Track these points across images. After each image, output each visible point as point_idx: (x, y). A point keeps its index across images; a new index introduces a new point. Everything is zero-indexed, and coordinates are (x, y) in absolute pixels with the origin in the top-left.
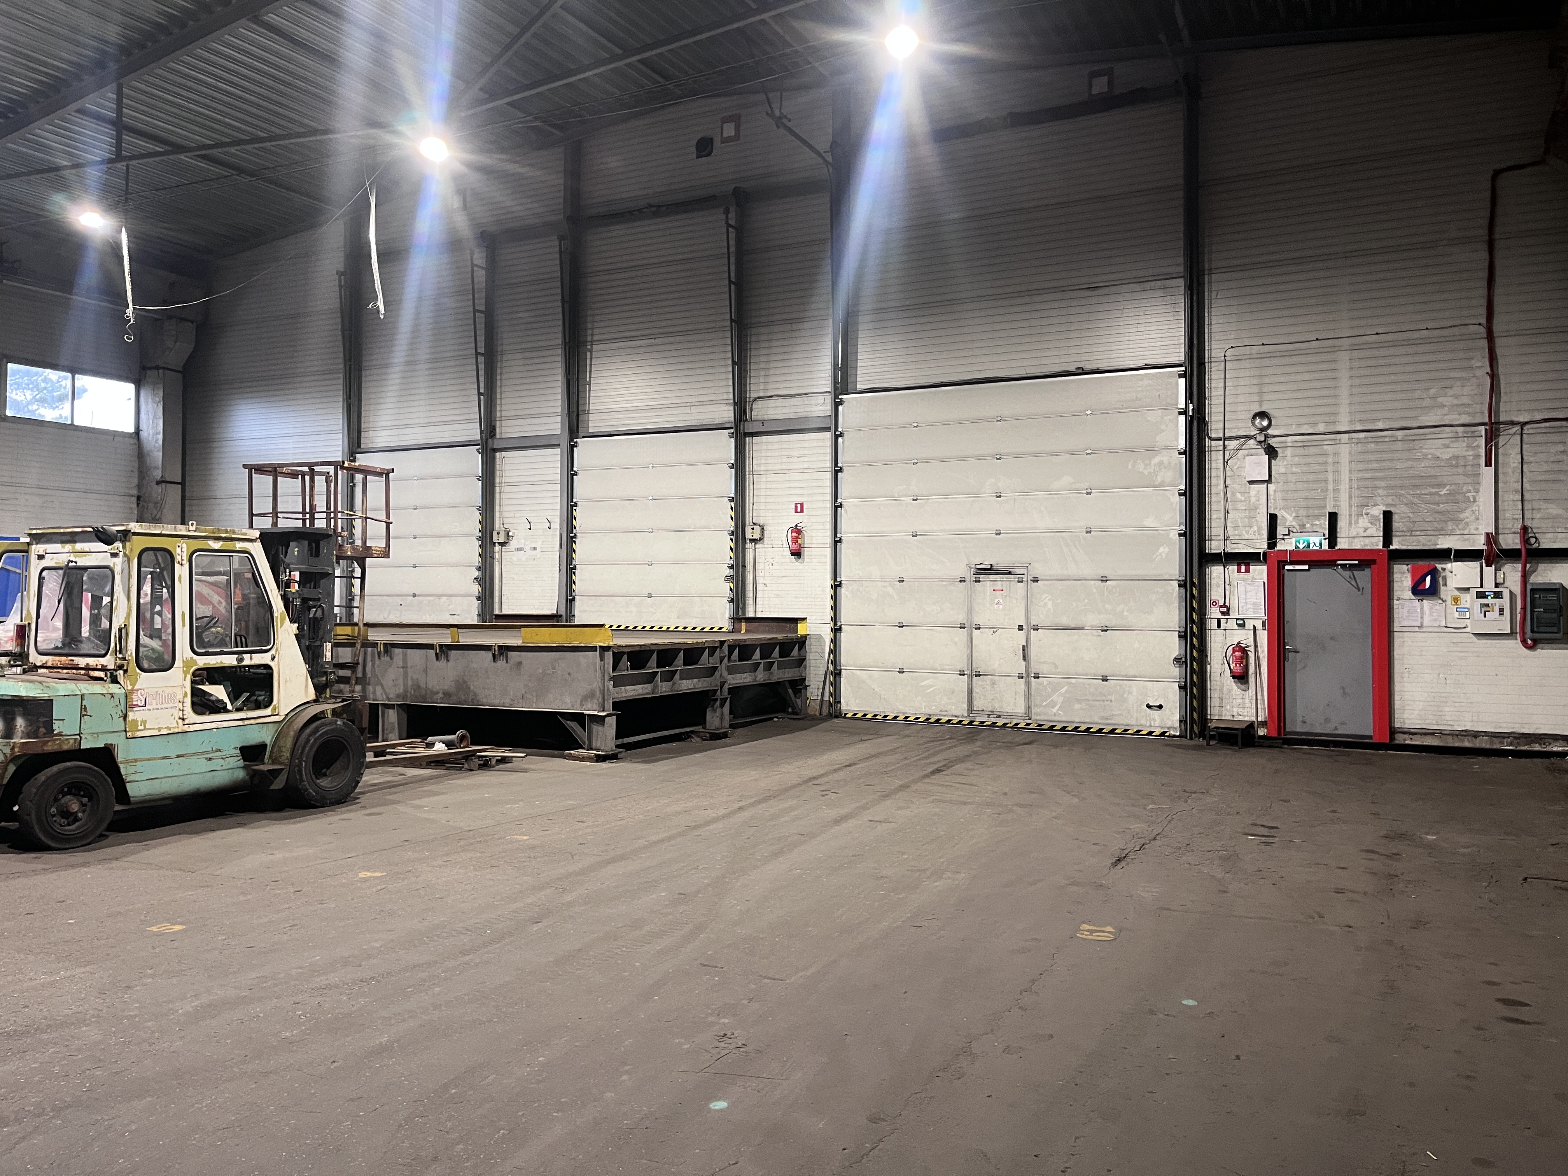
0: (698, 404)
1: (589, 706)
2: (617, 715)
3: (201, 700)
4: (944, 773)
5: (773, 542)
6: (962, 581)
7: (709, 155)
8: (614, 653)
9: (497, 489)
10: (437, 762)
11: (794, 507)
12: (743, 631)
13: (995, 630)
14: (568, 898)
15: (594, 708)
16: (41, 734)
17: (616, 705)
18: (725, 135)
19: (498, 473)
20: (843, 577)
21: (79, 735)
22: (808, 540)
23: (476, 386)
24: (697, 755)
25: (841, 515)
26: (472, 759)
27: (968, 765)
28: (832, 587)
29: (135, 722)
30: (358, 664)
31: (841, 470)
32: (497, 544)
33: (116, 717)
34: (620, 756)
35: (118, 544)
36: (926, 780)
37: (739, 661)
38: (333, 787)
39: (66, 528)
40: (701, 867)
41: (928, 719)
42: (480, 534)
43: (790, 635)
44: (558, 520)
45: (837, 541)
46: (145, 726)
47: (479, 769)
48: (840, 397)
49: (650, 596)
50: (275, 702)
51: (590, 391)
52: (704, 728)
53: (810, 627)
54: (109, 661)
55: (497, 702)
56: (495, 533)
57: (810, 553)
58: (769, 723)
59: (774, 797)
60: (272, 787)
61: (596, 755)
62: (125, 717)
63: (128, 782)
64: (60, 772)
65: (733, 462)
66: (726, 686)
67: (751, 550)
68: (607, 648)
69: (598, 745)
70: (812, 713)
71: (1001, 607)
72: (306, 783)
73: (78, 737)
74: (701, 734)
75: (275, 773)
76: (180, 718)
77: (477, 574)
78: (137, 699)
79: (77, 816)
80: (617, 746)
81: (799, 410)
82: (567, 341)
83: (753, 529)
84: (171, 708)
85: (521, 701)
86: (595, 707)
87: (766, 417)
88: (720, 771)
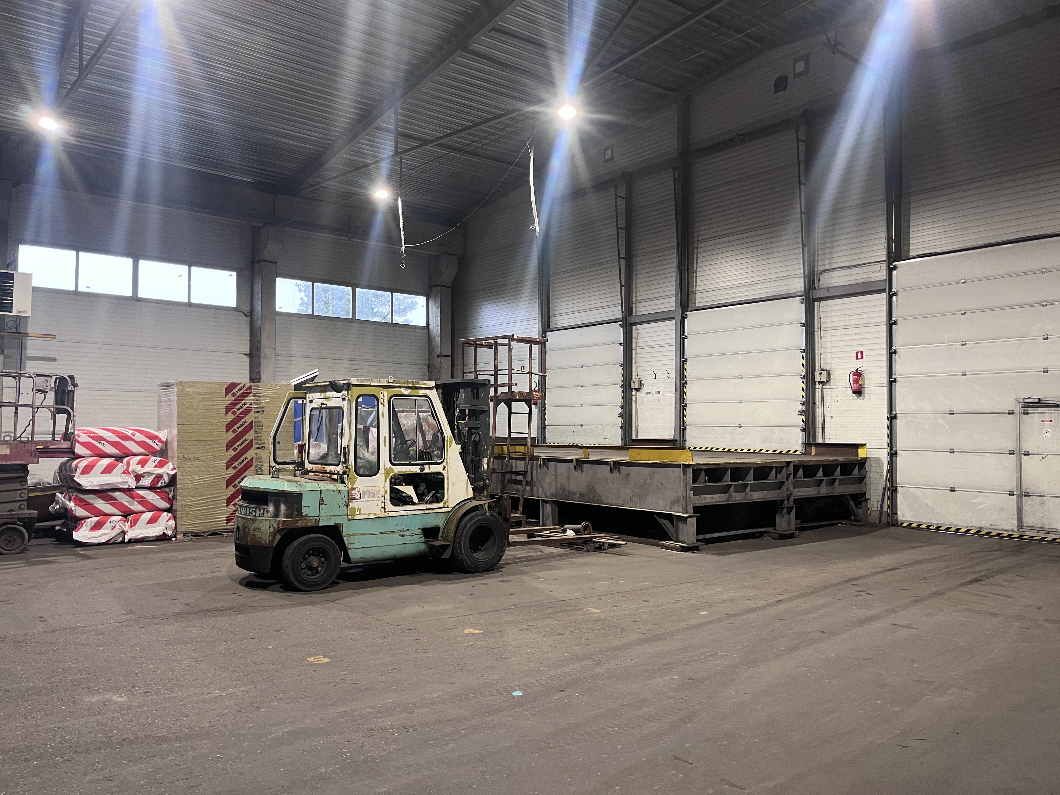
0: (777, 279)
1: (676, 509)
2: (697, 517)
3: (397, 496)
4: (981, 583)
5: (838, 384)
6: (1011, 413)
7: (785, 89)
8: (693, 470)
9: (634, 351)
10: (569, 544)
11: (855, 355)
12: (813, 454)
13: (1044, 456)
14: (599, 670)
15: (679, 511)
16: (294, 515)
17: (696, 509)
18: (797, 71)
19: (634, 340)
20: (899, 409)
21: (318, 517)
22: (867, 381)
23: (619, 281)
24: (763, 551)
25: (896, 360)
26: (589, 543)
27: (1008, 577)
28: (888, 419)
29: (354, 509)
30: (527, 472)
31: (895, 323)
32: (634, 390)
33: (341, 505)
34: (700, 548)
35: (345, 392)
36: (963, 589)
37: (803, 478)
38: (484, 559)
39: (323, 382)
40: (720, 654)
41: (978, 532)
42: (622, 383)
43: (854, 458)
44: (674, 372)
45: (892, 382)
46: (360, 513)
47: (594, 551)
48: (894, 264)
49: (740, 426)
50: (446, 498)
51: (696, 277)
52: (775, 529)
53: (870, 451)
54: (339, 469)
55: (614, 502)
56: (632, 382)
57: (869, 392)
58: (833, 527)
59: (813, 593)
60: (442, 557)
61: (682, 547)
62: (347, 506)
63: (350, 549)
64: (307, 540)
65: (804, 322)
66: (792, 498)
67: (820, 390)
68: (688, 466)
69: (683, 539)
70: (873, 521)
71: (1050, 436)
72: (464, 556)
73: (318, 518)
74: (772, 534)
75: (445, 547)
76: (383, 508)
77: (620, 410)
78: (355, 494)
79: (318, 570)
80: (697, 540)
81: (859, 278)
82: (680, 242)
83: (821, 373)
84: (377, 500)
85: (629, 502)
86: (681, 510)
87: (831, 285)
88: (775, 567)
